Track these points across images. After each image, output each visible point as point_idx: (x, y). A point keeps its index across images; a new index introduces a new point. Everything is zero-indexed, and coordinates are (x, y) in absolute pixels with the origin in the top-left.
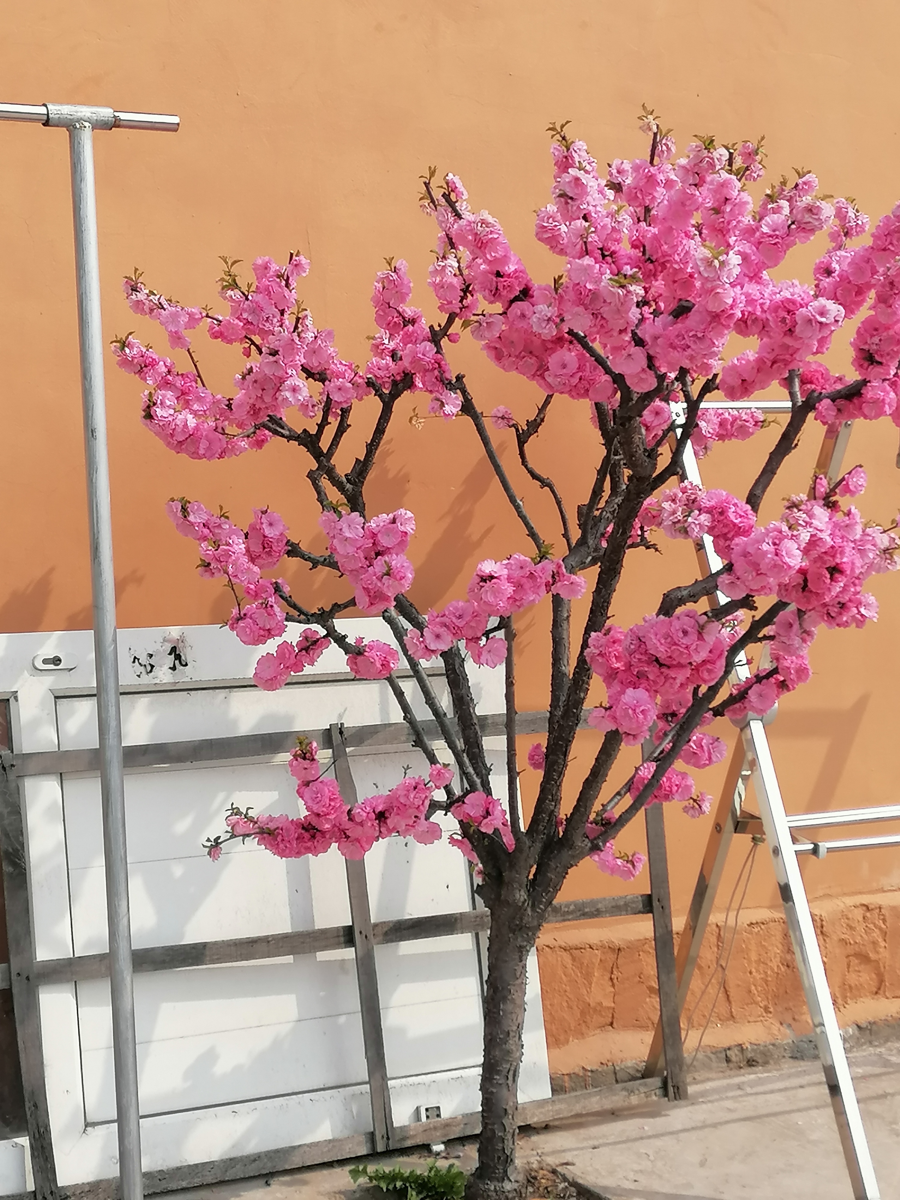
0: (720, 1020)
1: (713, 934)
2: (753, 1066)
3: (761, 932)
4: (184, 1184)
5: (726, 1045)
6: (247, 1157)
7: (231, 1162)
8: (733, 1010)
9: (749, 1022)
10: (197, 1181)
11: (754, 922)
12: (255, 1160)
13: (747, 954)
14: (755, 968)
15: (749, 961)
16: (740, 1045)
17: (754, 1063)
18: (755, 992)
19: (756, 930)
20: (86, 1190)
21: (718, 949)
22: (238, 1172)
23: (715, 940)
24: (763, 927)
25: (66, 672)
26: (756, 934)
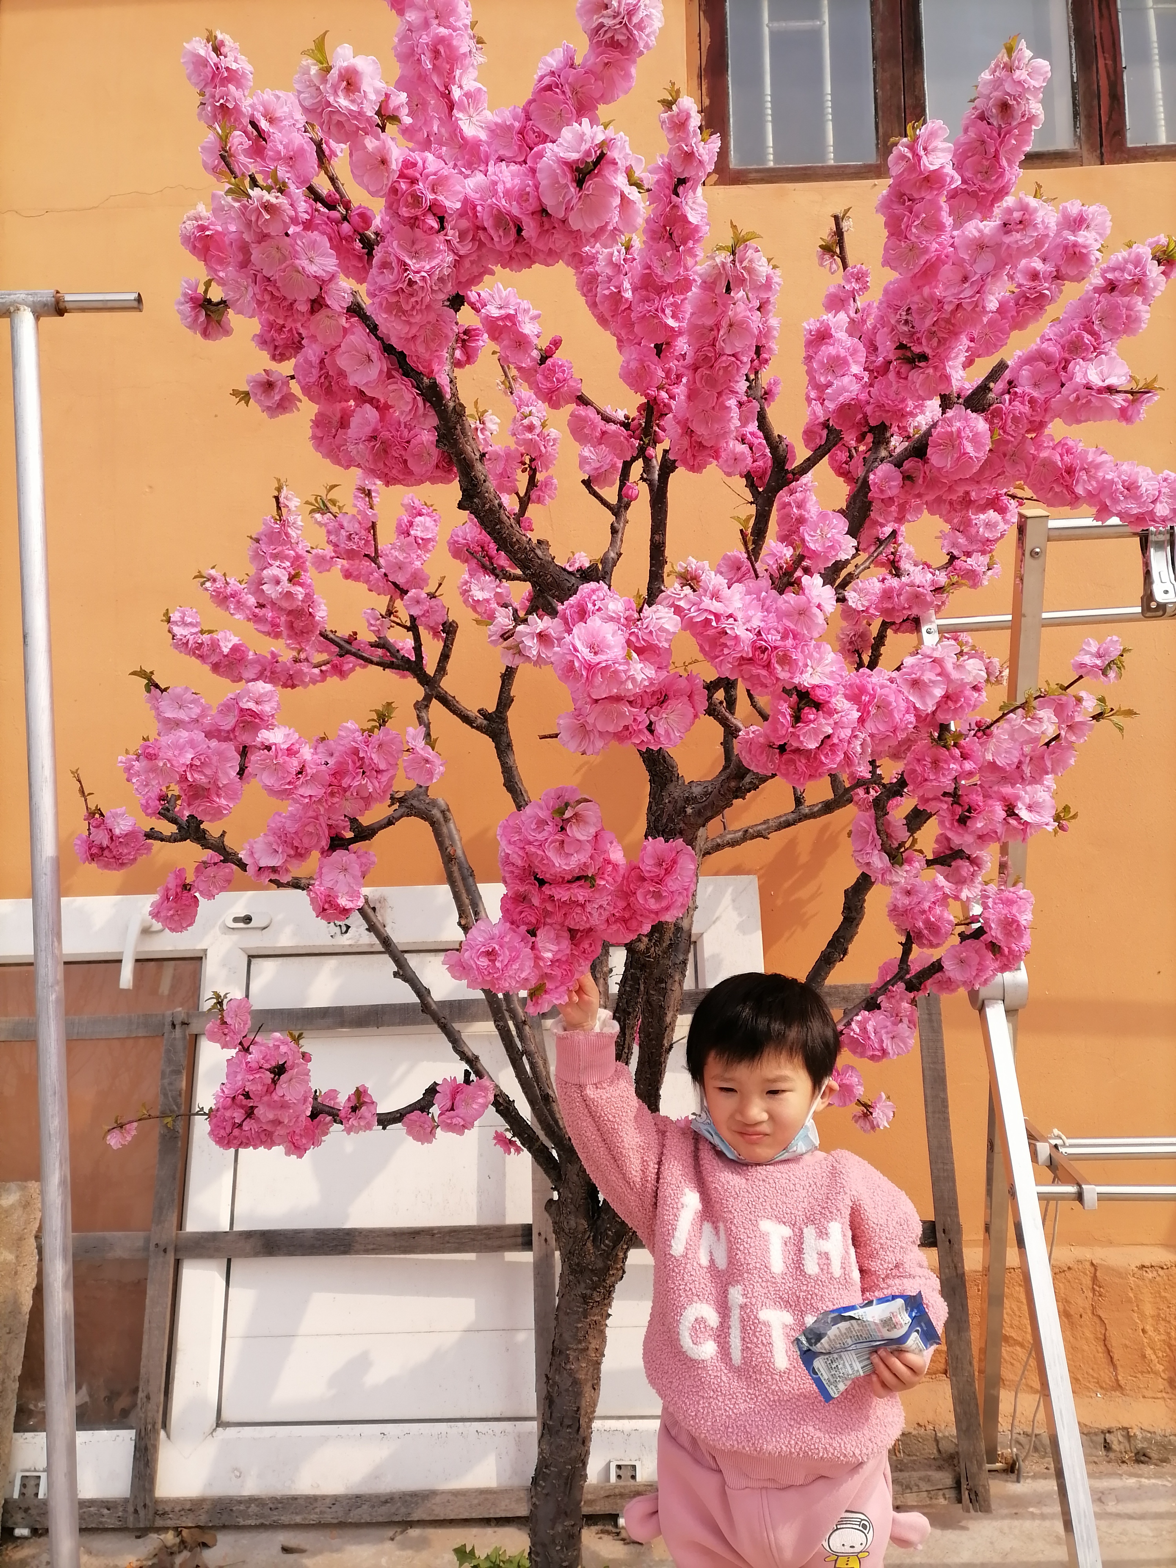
0: (1102, 1388)
1: (1085, 1274)
2: (1142, 1462)
3: (1158, 1279)
4: (298, 1519)
5: (1105, 1426)
6: (377, 1496)
7: (357, 1500)
8: (1120, 1378)
9: (1144, 1397)
10: (313, 1518)
11: (1147, 1264)
12: (386, 1502)
13: (1137, 1306)
14: (1153, 1326)
15: (1142, 1316)
16: (1127, 1429)
17: (1143, 1458)
18: (1153, 1357)
19: (1150, 1275)
20: (188, 1507)
21: (1094, 1294)
22: (363, 1514)
23: (1089, 1283)
24: (1161, 1272)
25: (259, 932)
26: (1150, 1281)
